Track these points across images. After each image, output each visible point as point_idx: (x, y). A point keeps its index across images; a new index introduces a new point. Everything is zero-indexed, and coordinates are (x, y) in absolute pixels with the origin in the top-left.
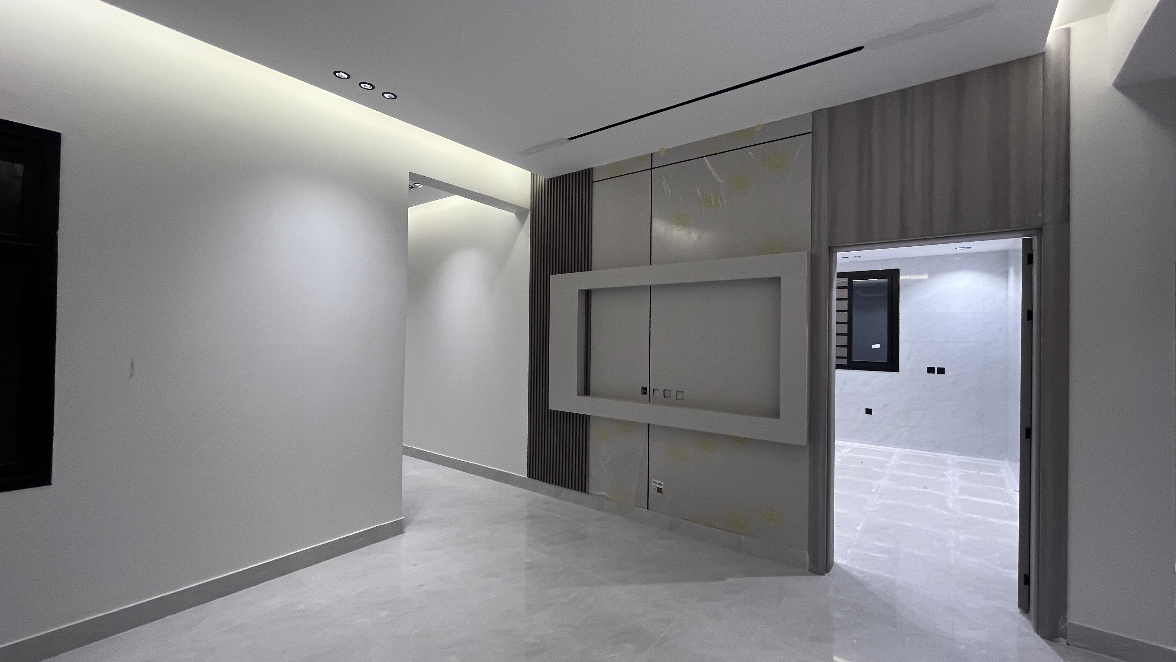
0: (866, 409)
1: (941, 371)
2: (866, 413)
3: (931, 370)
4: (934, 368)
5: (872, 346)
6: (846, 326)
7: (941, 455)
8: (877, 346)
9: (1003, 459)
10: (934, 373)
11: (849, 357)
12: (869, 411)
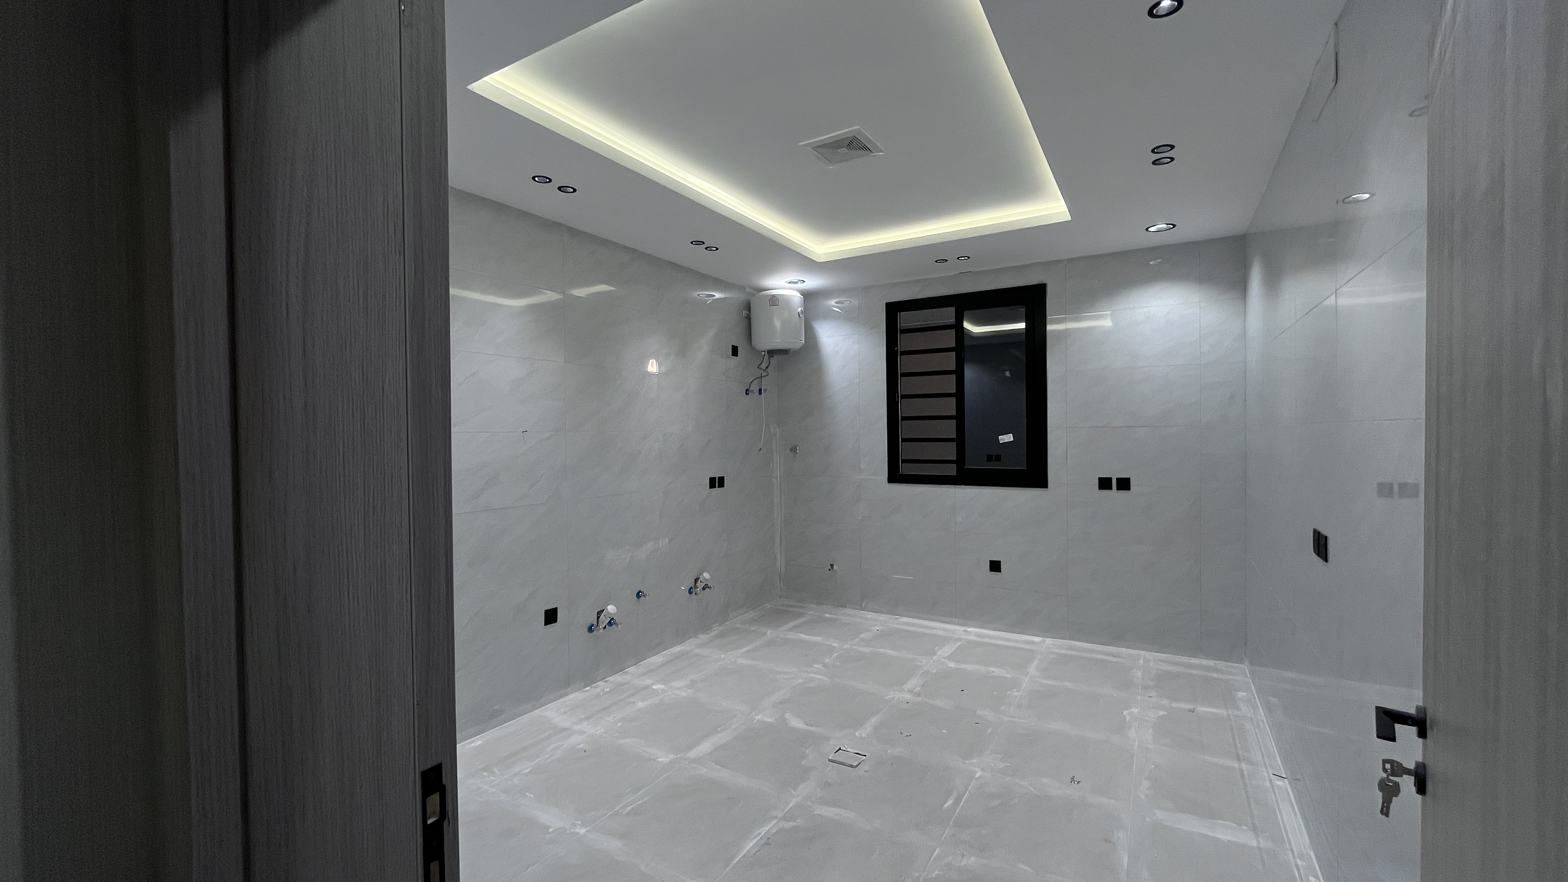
0: (991, 562)
1: (1124, 484)
2: (991, 570)
3: (1105, 484)
4: (1110, 479)
5: (1000, 437)
6: (954, 399)
7: (1123, 653)
8: (1007, 438)
9: (1240, 661)
10: (1112, 489)
11: (960, 460)
12: (995, 566)
